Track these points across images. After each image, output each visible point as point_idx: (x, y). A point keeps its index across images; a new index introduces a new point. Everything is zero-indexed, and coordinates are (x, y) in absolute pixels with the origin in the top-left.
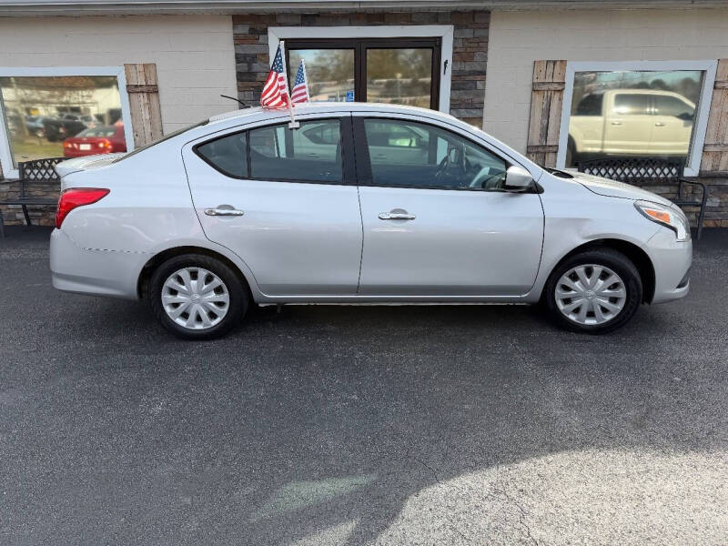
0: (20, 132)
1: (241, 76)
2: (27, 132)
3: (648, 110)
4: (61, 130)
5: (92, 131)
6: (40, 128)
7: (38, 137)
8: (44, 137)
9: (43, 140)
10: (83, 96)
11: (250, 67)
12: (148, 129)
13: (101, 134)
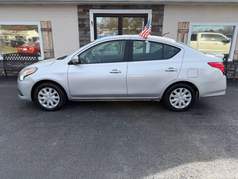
0: (3, 44)
1: (80, 26)
2: (5, 44)
3: (212, 39)
4: (17, 44)
5: (27, 44)
6: (9, 43)
7: (9, 46)
8: (11, 46)
9: (10, 47)
10: (24, 33)
11: (83, 23)
12: (48, 43)
13: (30, 45)
